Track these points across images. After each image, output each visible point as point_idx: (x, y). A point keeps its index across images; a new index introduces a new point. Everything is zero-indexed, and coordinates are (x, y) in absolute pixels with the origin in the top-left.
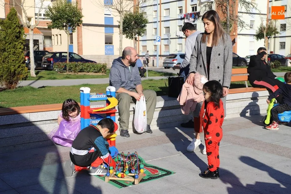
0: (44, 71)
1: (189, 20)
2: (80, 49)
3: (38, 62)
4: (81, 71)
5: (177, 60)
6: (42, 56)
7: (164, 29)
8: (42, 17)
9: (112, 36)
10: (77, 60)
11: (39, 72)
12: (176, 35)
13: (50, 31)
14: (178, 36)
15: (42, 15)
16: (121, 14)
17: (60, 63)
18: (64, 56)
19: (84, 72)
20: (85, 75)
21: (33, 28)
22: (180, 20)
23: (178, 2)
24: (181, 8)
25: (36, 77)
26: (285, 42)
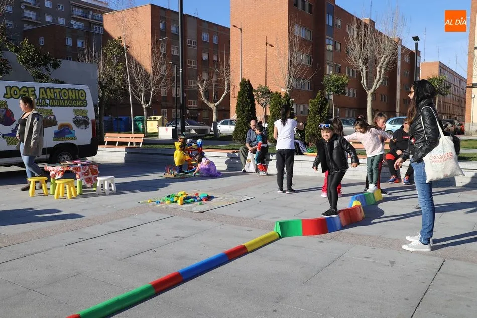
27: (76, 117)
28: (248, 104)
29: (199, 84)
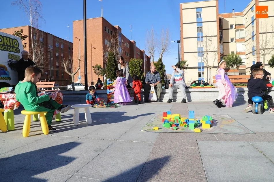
27: (10, 61)
28: (114, 66)
29: (64, 63)
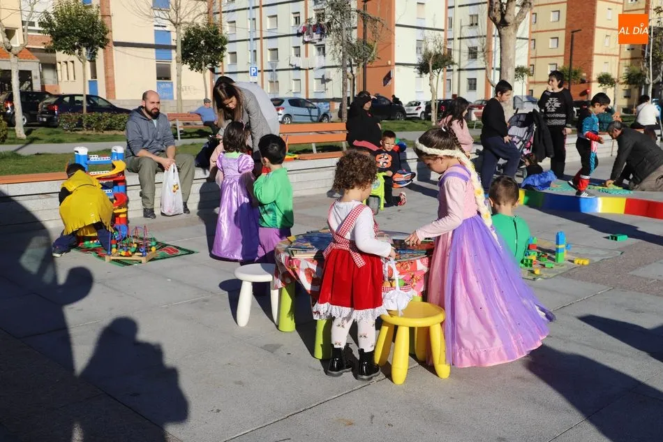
0: (41, 129)
1: (312, 37)
2: (110, 89)
3: (32, 112)
4: (109, 128)
5: (283, 108)
6: (38, 101)
7: (269, 52)
8: (37, 27)
9: (169, 65)
10: (101, 109)
11: (32, 130)
12: (290, 64)
13: (52, 55)
14: (292, 66)
15: (37, 24)
16: (178, 27)
17: (71, 114)
18: (78, 102)
19: (115, 129)
20: (115, 135)
21: (18, 51)
22: (296, 37)
23: (291, 4)
24: (297, 15)
25: (27, 139)
26: (475, 79)
